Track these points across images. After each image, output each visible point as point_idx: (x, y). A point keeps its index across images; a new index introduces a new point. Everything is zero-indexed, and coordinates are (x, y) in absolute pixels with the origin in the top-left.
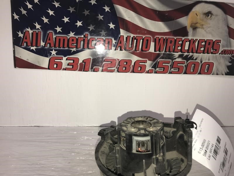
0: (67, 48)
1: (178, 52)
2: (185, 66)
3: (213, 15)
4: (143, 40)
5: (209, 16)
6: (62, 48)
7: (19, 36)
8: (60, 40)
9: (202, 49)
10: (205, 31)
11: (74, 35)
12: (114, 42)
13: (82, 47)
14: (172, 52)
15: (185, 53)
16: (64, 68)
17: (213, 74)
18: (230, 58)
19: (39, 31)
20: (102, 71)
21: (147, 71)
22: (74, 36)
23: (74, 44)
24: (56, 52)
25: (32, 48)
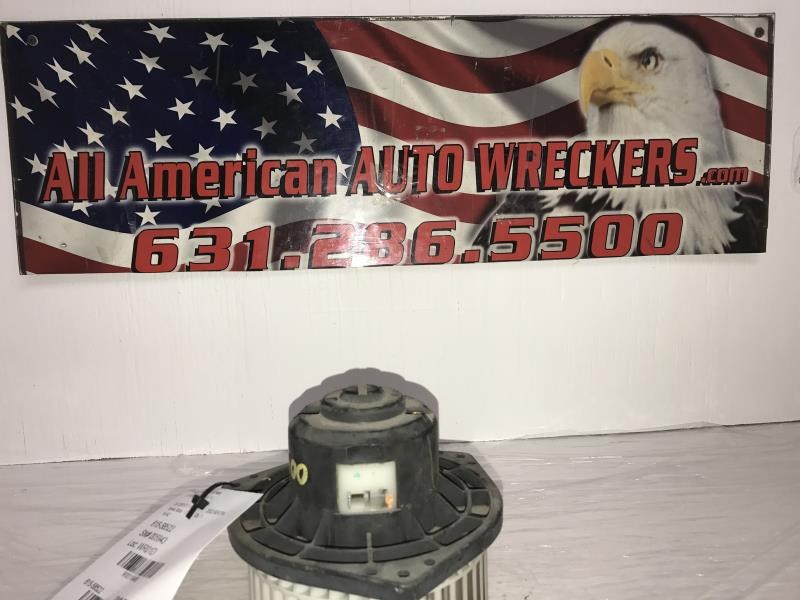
0: (192, 199)
1: (556, 188)
2: (586, 231)
3: (662, 58)
4: (437, 155)
5: (649, 62)
6: (174, 200)
7: (33, 171)
8: (165, 174)
9: (638, 172)
10: (642, 111)
11: (211, 154)
12: (341, 168)
13: (238, 191)
14: (536, 190)
15: (580, 188)
16: (183, 266)
17: (682, 253)
18: (734, 196)
19: (98, 150)
20: (310, 267)
21: (458, 256)
22: (211, 159)
23: (212, 184)
24: (156, 213)
25: (77, 206)
